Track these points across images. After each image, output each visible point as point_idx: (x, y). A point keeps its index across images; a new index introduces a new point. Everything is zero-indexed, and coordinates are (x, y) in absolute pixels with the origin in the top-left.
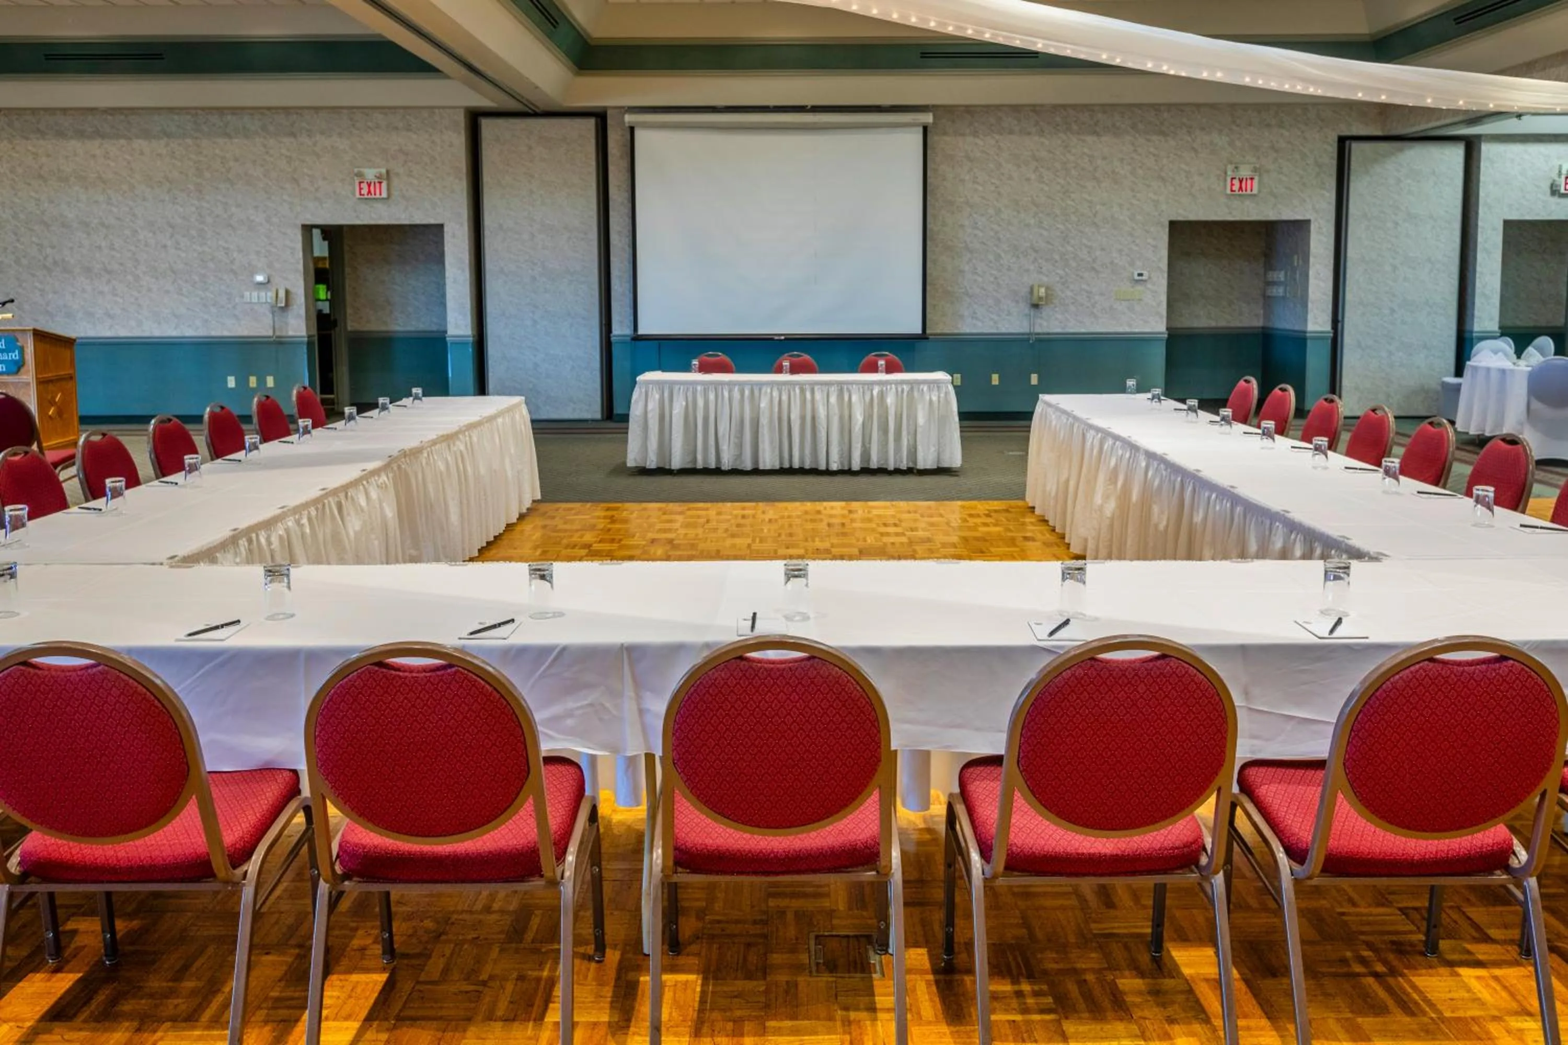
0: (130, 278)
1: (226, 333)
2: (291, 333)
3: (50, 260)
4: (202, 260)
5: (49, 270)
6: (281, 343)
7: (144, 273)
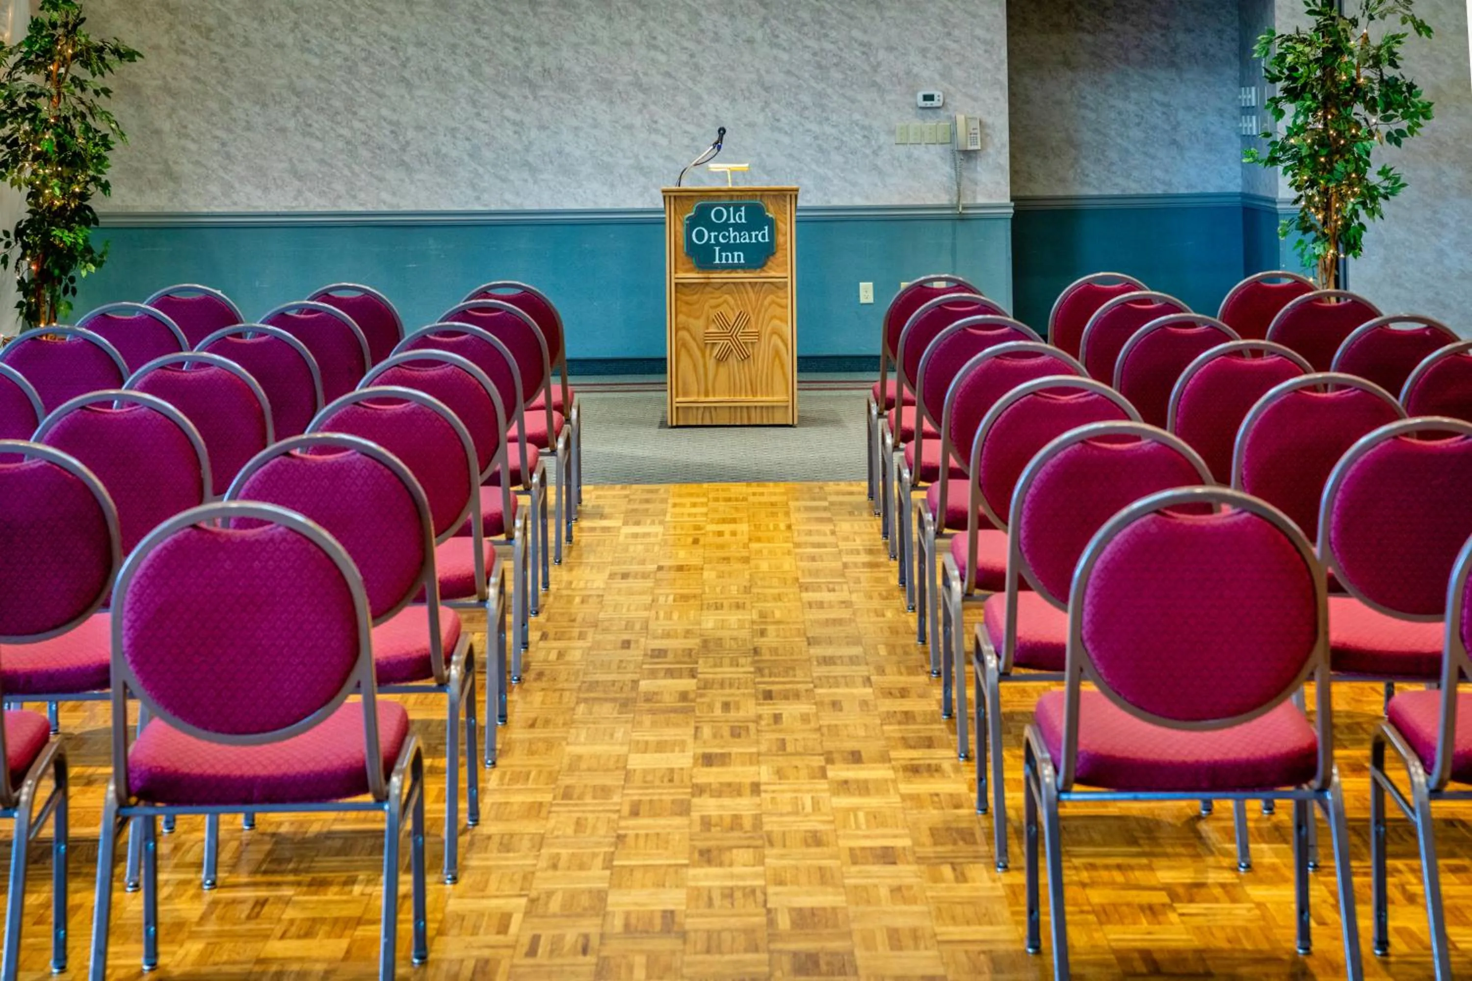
0: (683, 100)
1: (859, 201)
2: (981, 200)
3: (536, 67)
4: (820, 66)
5: (533, 87)
6: (963, 219)
7: (710, 91)
